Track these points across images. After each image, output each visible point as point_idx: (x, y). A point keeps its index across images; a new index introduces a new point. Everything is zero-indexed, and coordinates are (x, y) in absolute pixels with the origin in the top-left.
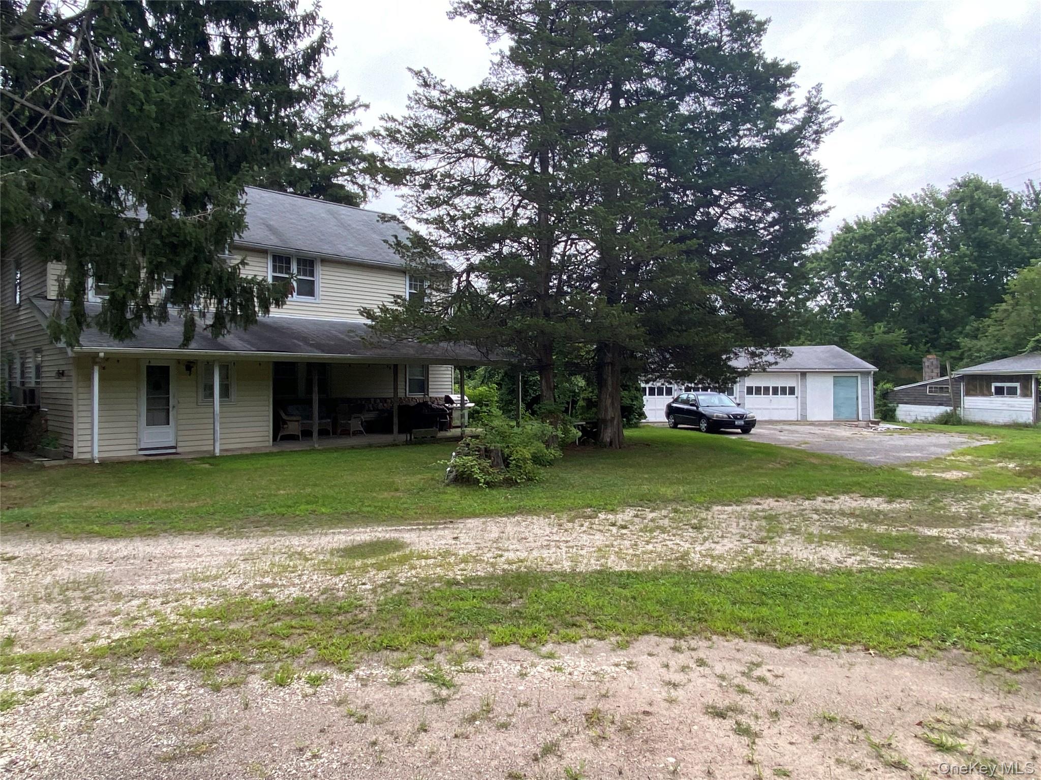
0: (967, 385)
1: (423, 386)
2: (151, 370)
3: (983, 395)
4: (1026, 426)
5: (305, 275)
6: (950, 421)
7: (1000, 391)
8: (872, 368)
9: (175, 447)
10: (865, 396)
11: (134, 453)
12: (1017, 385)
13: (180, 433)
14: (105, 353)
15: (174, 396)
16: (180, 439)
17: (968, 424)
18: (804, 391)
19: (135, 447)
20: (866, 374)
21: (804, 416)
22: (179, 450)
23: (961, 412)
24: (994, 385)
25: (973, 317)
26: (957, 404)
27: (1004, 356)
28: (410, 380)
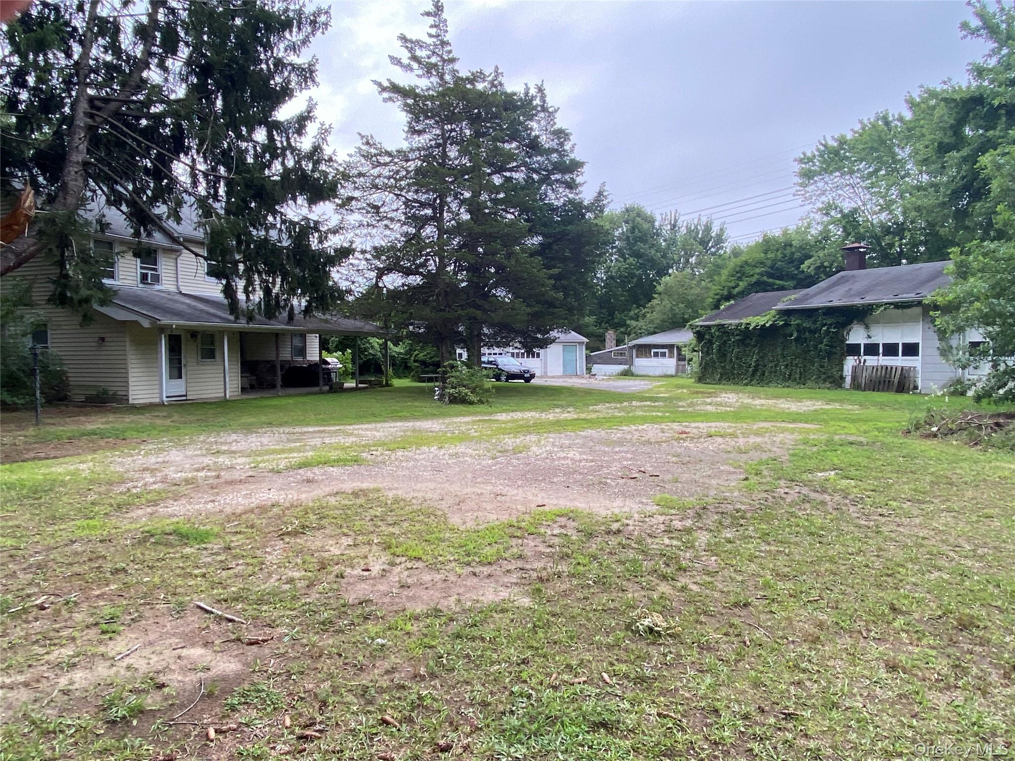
0: (637, 351)
3: (646, 357)
4: (672, 376)
6: (627, 374)
7: (656, 355)
8: (586, 340)
9: (186, 396)
10: (581, 358)
12: (666, 350)
13: (188, 385)
14: (176, 326)
16: (189, 389)
17: (637, 376)
18: (546, 356)
20: (581, 343)
21: (546, 373)
22: (189, 398)
23: (633, 369)
24: (653, 351)
25: (635, 306)
26: (632, 364)
27: (655, 333)
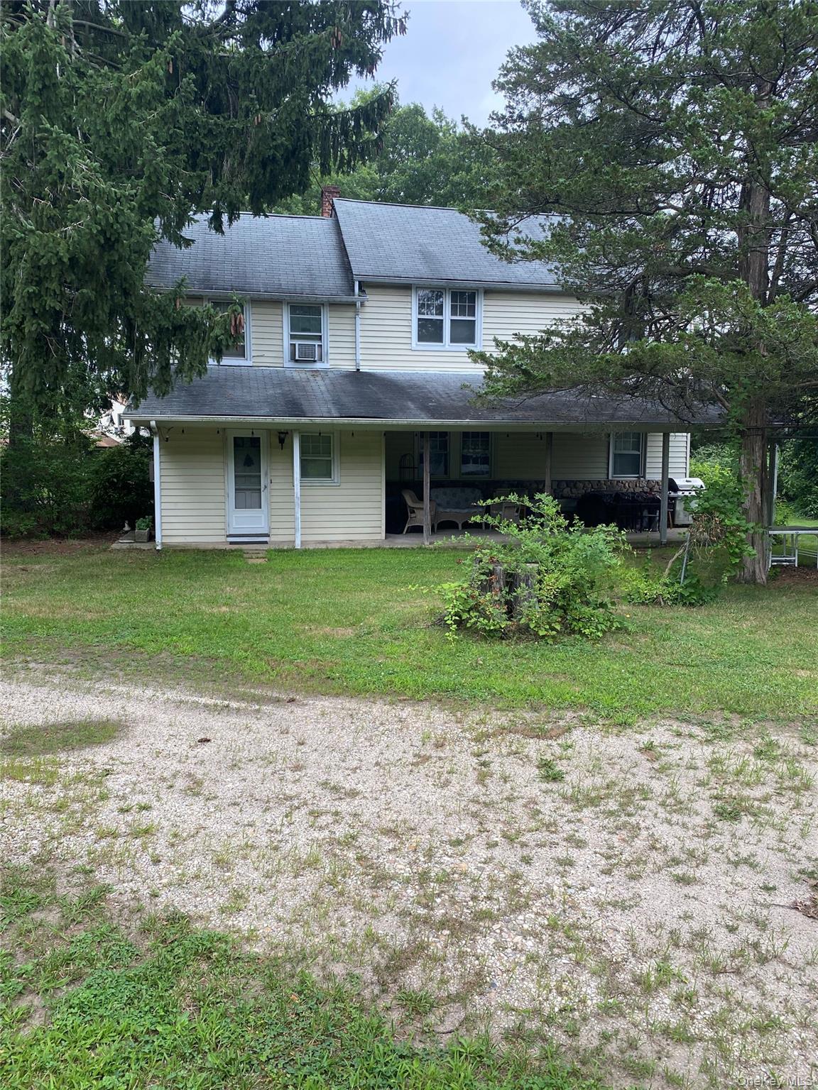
1: (636, 464)
2: (239, 442)
5: (463, 314)
9: (267, 535)
11: (223, 539)
13: (274, 519)
14: (156, 421)
15: (266, 474)
16: (274, 525)
19: (223, 532)
22: (273, 538)
28: (615, 455)
